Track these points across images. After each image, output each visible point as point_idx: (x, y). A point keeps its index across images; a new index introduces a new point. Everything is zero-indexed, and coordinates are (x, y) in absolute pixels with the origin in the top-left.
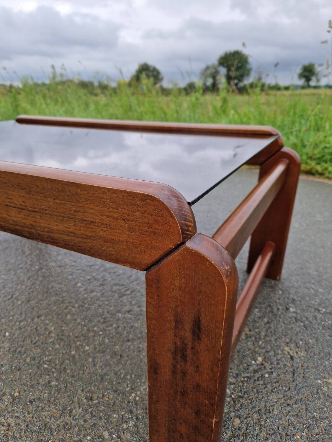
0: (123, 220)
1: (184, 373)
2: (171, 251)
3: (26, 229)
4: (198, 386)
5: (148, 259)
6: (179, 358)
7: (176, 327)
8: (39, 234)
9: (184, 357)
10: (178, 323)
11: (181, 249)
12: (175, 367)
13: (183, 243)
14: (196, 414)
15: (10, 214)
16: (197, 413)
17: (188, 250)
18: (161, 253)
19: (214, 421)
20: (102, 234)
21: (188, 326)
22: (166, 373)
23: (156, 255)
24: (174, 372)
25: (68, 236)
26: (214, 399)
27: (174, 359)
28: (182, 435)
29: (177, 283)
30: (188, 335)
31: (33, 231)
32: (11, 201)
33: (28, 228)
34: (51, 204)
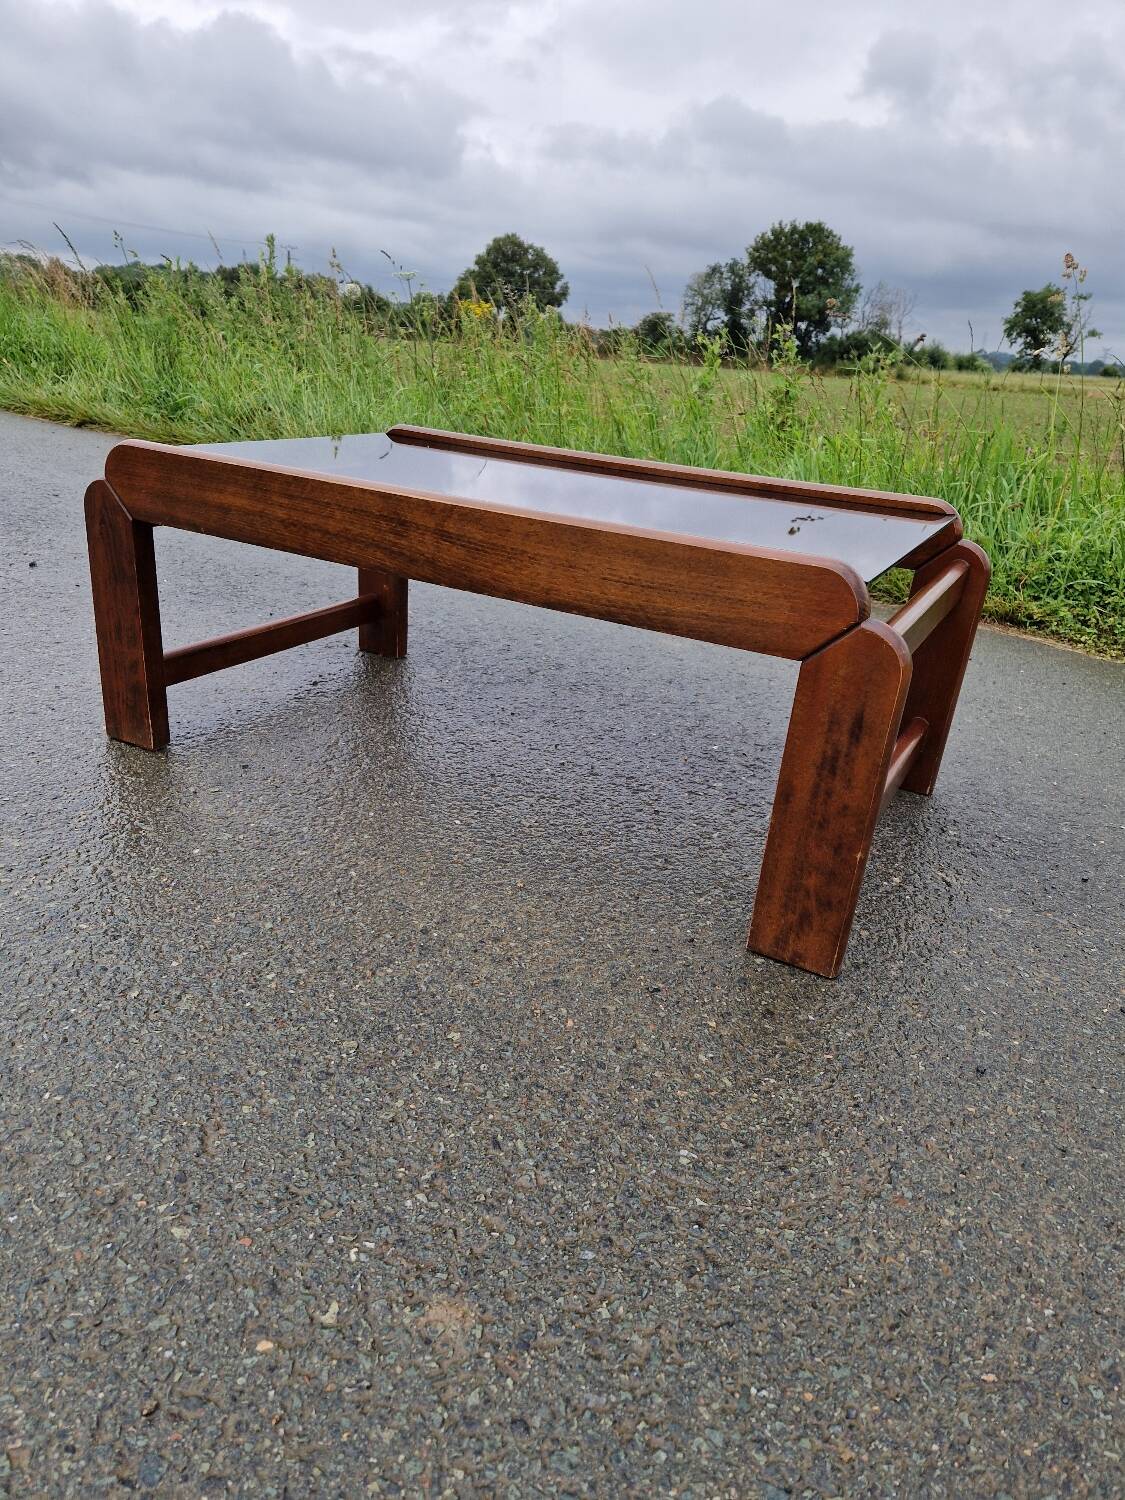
0: (785, 597)
1: (829, 794)
2: (842, 634)
3: (629, 612)
4: (846, 807)
5: (809, 644)
6: (825, 772)
7: (830, 730)
8: (648, 618)
9: (833, 772)
10: (834, 722)
11: (856, 629)
12: (817, 786)
13: (858, 624)
14: (836, 851)
15: (606, 591)
16: (837, 849)
17: (864, 631)
18: (829, 636)
19: (859, 856)
20: (751, 615)
21: (846, 727)
22: (802, 799)
23: (822, 638)
24: (815, 795)
25: (698, 619)
26: (863, 822)
27: (819, 775)
28: (808, 892)
29: (841, 672)
30: (844, 739)
31: (641, 613)
32: (614, 573)
33: (634, 609)
34: (682, 578)
